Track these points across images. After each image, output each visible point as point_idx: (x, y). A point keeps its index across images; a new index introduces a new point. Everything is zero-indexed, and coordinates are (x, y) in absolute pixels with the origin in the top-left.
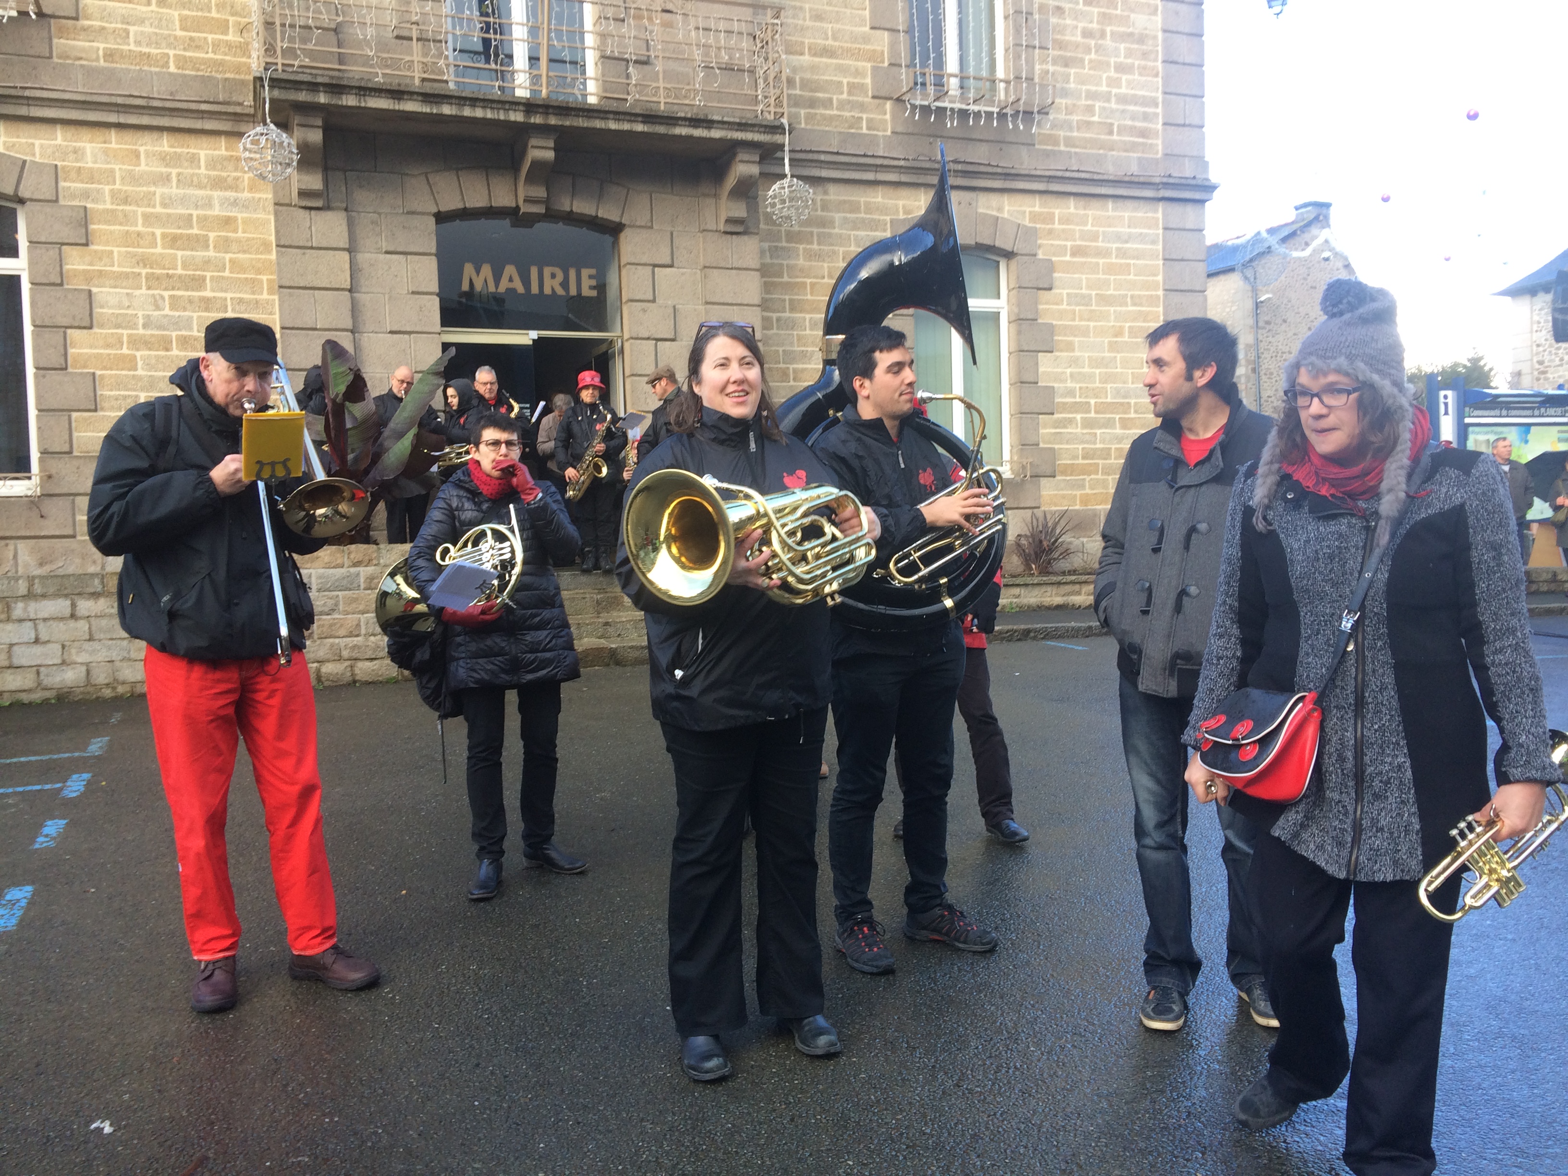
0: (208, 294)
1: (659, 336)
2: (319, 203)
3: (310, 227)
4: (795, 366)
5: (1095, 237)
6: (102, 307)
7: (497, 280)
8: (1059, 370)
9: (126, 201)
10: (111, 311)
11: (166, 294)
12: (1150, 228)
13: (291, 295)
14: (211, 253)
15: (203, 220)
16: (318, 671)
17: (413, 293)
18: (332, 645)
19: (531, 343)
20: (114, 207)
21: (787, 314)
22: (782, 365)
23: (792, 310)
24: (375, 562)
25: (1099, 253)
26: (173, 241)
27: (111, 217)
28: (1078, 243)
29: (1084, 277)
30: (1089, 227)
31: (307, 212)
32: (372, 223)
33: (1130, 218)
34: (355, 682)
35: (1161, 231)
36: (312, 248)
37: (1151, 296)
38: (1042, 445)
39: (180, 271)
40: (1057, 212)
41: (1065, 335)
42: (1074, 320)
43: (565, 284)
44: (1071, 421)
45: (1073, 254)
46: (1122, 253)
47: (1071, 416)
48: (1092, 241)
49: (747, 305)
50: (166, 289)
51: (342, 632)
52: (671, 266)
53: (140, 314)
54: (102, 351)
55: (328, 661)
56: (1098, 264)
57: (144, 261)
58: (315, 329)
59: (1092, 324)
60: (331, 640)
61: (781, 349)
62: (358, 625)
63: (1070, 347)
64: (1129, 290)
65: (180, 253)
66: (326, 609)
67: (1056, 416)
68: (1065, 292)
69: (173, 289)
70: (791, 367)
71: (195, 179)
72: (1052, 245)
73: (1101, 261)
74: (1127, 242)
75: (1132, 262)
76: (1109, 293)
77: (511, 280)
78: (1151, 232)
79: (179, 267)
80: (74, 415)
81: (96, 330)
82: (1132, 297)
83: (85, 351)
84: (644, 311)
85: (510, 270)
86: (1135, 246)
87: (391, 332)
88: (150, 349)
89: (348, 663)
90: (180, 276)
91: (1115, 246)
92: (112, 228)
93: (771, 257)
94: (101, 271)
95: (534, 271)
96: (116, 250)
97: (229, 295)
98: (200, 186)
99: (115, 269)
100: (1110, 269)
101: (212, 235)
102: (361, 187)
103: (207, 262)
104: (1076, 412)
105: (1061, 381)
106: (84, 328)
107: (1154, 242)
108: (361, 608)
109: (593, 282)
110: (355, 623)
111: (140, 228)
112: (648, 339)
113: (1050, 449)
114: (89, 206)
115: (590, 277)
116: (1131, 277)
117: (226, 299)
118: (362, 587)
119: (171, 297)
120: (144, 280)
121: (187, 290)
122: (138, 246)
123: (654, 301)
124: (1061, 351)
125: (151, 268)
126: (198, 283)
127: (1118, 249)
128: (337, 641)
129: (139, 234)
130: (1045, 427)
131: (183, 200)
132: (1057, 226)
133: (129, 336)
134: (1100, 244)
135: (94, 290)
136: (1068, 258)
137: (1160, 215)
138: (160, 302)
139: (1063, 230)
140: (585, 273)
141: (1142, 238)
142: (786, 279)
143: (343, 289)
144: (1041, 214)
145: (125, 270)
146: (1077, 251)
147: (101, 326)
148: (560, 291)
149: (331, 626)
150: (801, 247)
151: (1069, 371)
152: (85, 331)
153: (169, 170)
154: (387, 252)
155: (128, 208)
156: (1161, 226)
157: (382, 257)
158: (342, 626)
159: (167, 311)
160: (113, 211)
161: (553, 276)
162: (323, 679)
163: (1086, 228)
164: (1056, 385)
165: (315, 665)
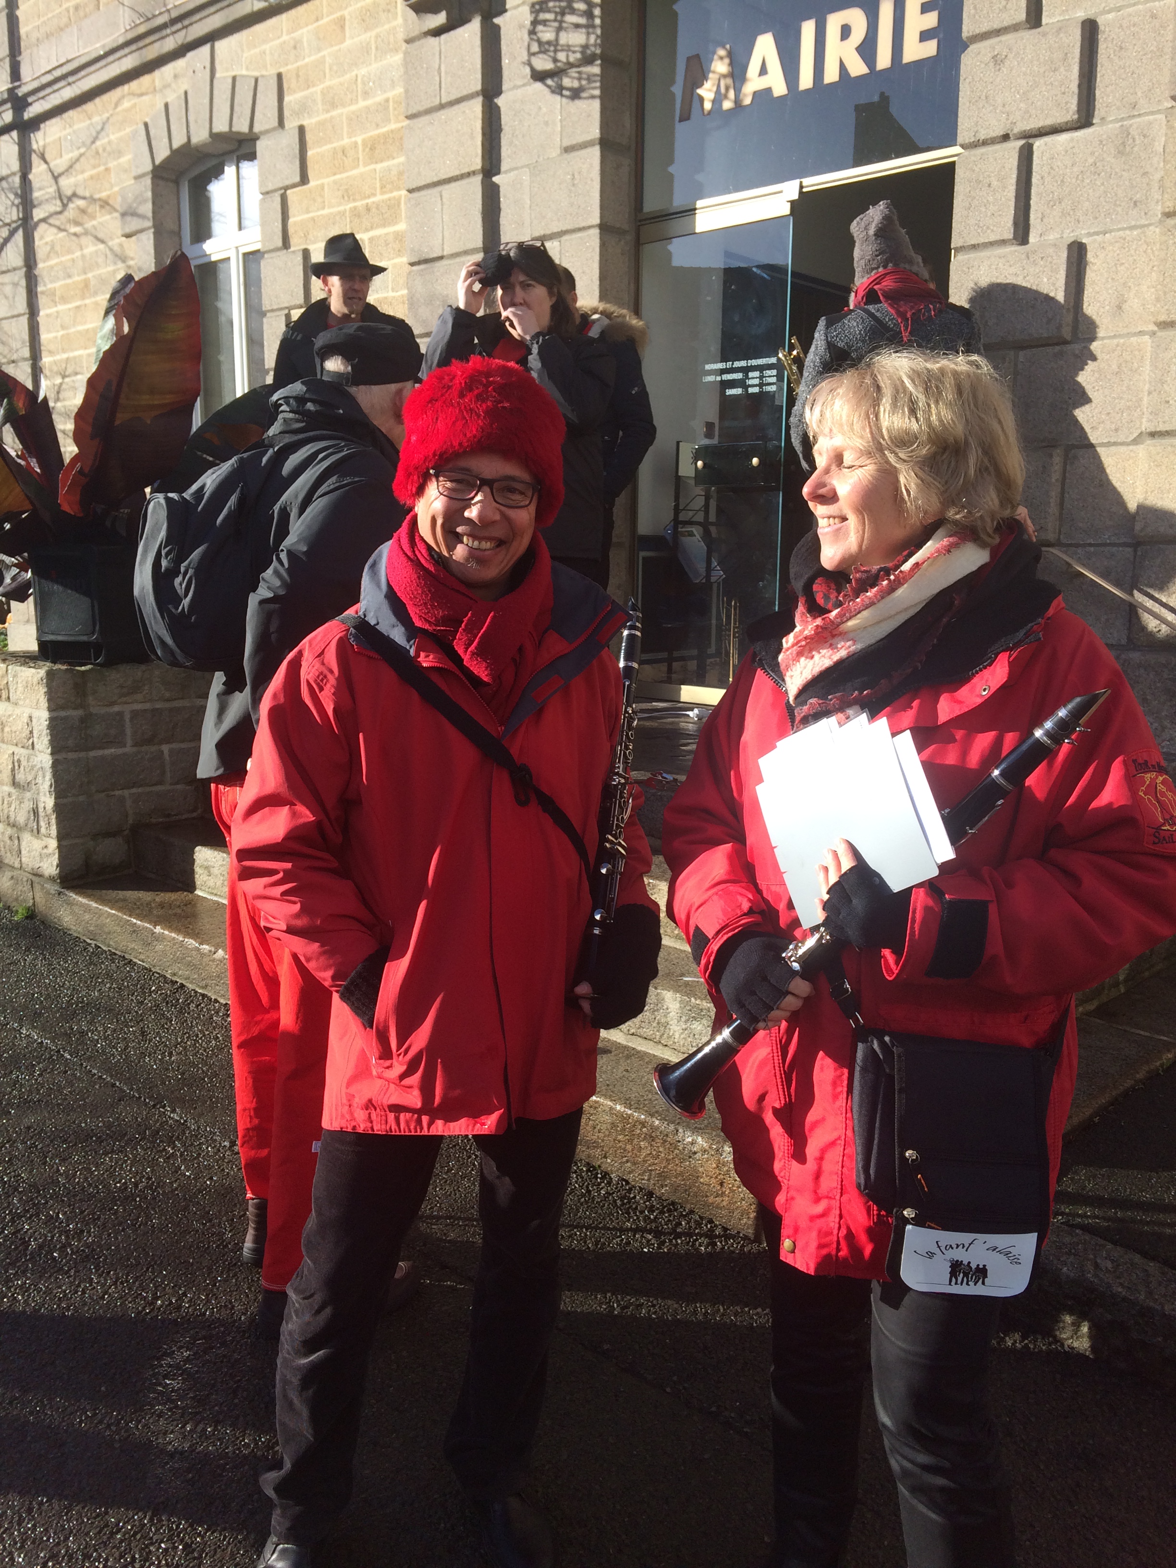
3: (439, 67)
7: (738, 83)
9: (333, 105)
13: (417, 203)
17: (568, 150)
19: (785, 211)
20: (325, 116)
26: (373, 150)
27: (322, 132)
31: (437, 40)
36: (442, 107)
43: (867, 50)
77: (763, 71)
85: (763, 47)
92: (323, 149)
94: (313, 219)
95: (808, 32)
99: (326, 211)
109: (932, 18)
111: (346, 141)
112: (1006, 138)
114: (306, 122)
115: (926, 6)
121: (384, 225)
122: (344, 169)
123: (1030, 22)
125: (354, 199)
129: (344, 150)
135: (311, 247)
143: (469, 175)
145: (332, 210)
148: (856, 67)
153: (368, 34)
155: (334, 113)
160: (324, 123)
161: (846, 32)
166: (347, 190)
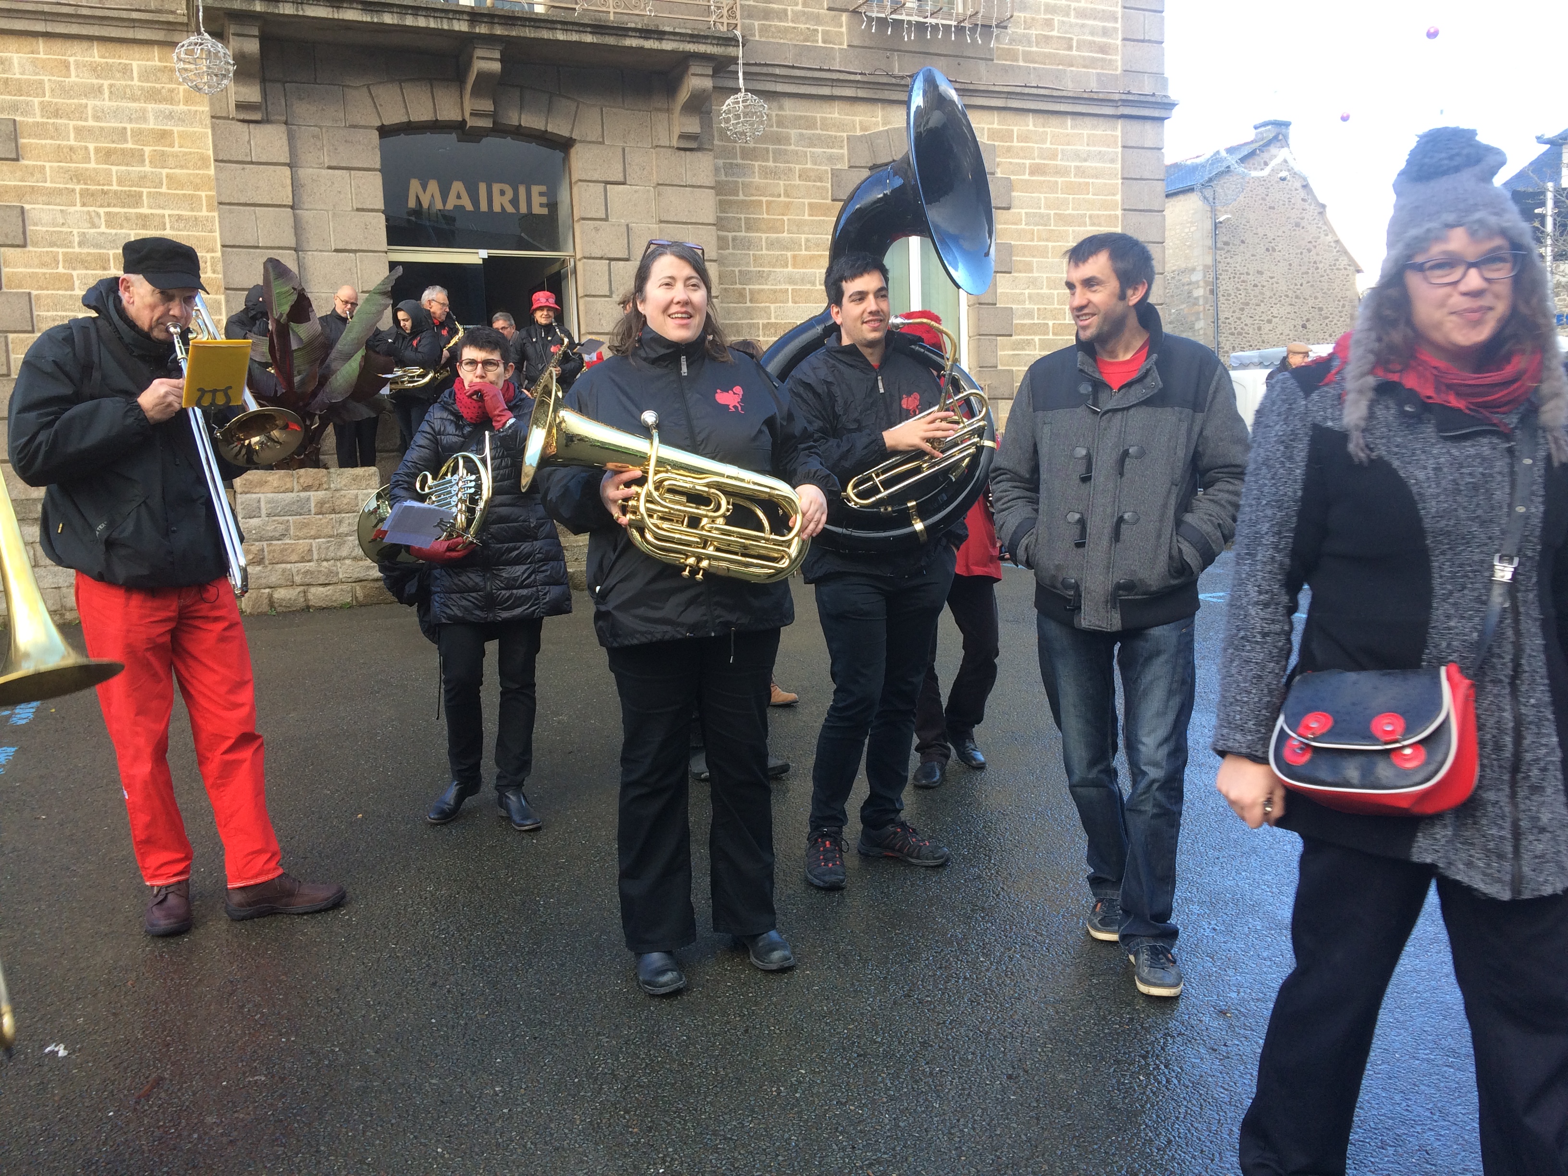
0: (145, 210)
1: (612, 256)
2: (257, 116)
3: (249, 142)
4: (751, 287)
5: (1053, 156)
6: (36, 224)
7: (445, 198)
8: (1018, 291)
9: (56, 114)
10: (44, 229)
11: (101, 211)
12: (1108, 146)
13: (231, 212)
14: (147, 168)
15: (138, 134)
16: (270, 597)
17: (358, 210)
18: (284, 571)
19: (481, 262)
20: (45, 120)
21: (743, 234)
22: (738, 286)
23: (748, 229)
24: (325, 486)
25: (1060, 172)
26: (107, 156)
27: (40, 130)
28: (1037, 161)
29: (1042, 196)
30: (1048, 145)
31: (246, 125)
32: (313, 137)
33: (1089, 136)
34: (308, 607)
35: (1120, 149)
36: (252, 163)
37: (1110, 215)
38: (999, 367)
39: (115, 187)
40: (1015, 129)
41: (1024, 255)
42: (1032, 240)
43: (515, 202)
44: (1029, 343)
45: (1032, 173)
46: (1080, 172)
47: (1029, 337)
48: (1050, 159)
49: (702, 224)
50: (101, 206)
51: (294, 557)
52: (624, 183)
53: (75, 232)
54: (37, 270)
55: (280, 586)
56: (1057, 182)
57: (77, 176)
58: (257, 247)
59: (1050, 244)
60: (283, 566)
61: (737, 270)
62: (310, 550)
63: (1028, 268)
64: (1088, 210)
65: (114, 168)
66: (277, 534)
67: (1014, 338)
68: (1023, 211)
69: (109, 206)
70: (747, 287)
71: (128, 91)
72: (1011, 163)
73: (1060, 180)
74: (1085, 160)
75: (1091, 181)
76: (1067, 212)
77: (459, 197)
78: (1110, 150)
79: (114, 183)
80: (11, 336)
81: (30, 248)
82: (1091, 217)
83: (20, 270)
84: (597, 229)
85: (458, 186)
86: (1093, 165)
87: (336, 251)
88: (87, 268)
89: (302, 588)
90: (116, 192)
91: (1073, 164)
92: (43, 142)
93: (726, 175)
94: (33, 187)
95: (483, 188)
96: (48, 165)
97: (167, 212)
98: (134, 99)
99: (48, 185)
100: (1070, 188)
101: (147, 150)
102: (301, 99)
103: (143, 177)
104: (1035, 334)
105: (1020, 302)
106: (18, 246)
107: (1113, 161)
108: (313, 533)
109: (544, 200)
110: (307, 548)
111: (72, 142)
113: (1008, 371)
114: (18, 119)
115: (541, 194)
116: (1090, 196)
117: (164, 216)
118: (313, 512)
119: (107, 213)
120: (78, 195)
121: (124, 207)
122: (71, 161)
123: (606, 219)
124: (1020, 272)
125: (86, 184)
126: (135, 199)
127: (1077, 167)
128: (289, 566)
129: (71, 149)
130: (1003, 349)
131: (116, 113)
132: (1015, 143)
133: (65, 254)
134: (1059, 163)
135: (27, 207)
136: (1026, 177)
137: (1119, 133)
138: (96, 220)
139: (1022, 148)
140: (536, 189)
141: (1101, 156)
142: (741, 197)
143: (285, 206)
144: (1000, 131)
145: (58, 186)
146: (1036, 170)
147: (35, 244)
148: (510, 209)
149: (282, 551)
150: (757, 164)
151: (1027, 292)
152: (19, 250)
153: (101, 82)
154: (330, 168)
155: (59, 121)
156: (1120, 144)
157: (325, 172)
158: (293, 551)
159: (103, 229)
160: (43, 124)
161: (503, 193)
162: (276, 605)
163: (1044, 146)
164: (1014, 306)
165: (267, 590)
166: (76, 176)
